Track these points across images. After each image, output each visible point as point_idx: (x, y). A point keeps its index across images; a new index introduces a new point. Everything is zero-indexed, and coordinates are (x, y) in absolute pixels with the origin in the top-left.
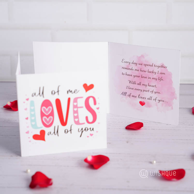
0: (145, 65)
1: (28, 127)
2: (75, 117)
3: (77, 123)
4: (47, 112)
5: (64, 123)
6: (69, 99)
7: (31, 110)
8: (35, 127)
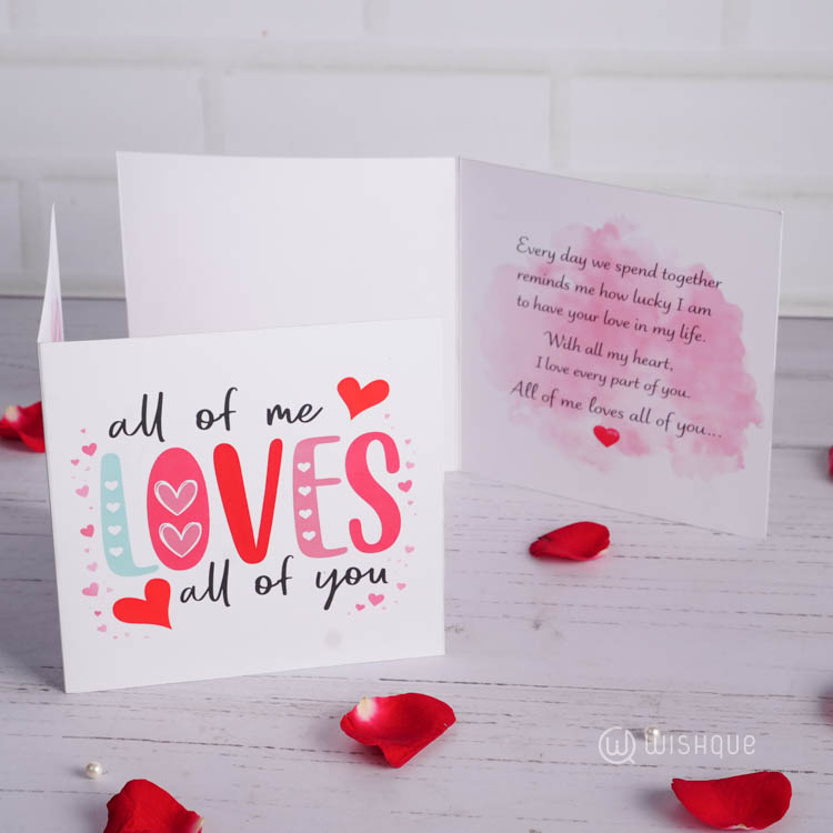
0: (623, 270)
1: (93, 567)
2: (301, 526)
3: (314, 549)
4: (177, 504)
5: (252, 550)
6: (276, 448)
7: (107, 496)
8: (122, 566)
